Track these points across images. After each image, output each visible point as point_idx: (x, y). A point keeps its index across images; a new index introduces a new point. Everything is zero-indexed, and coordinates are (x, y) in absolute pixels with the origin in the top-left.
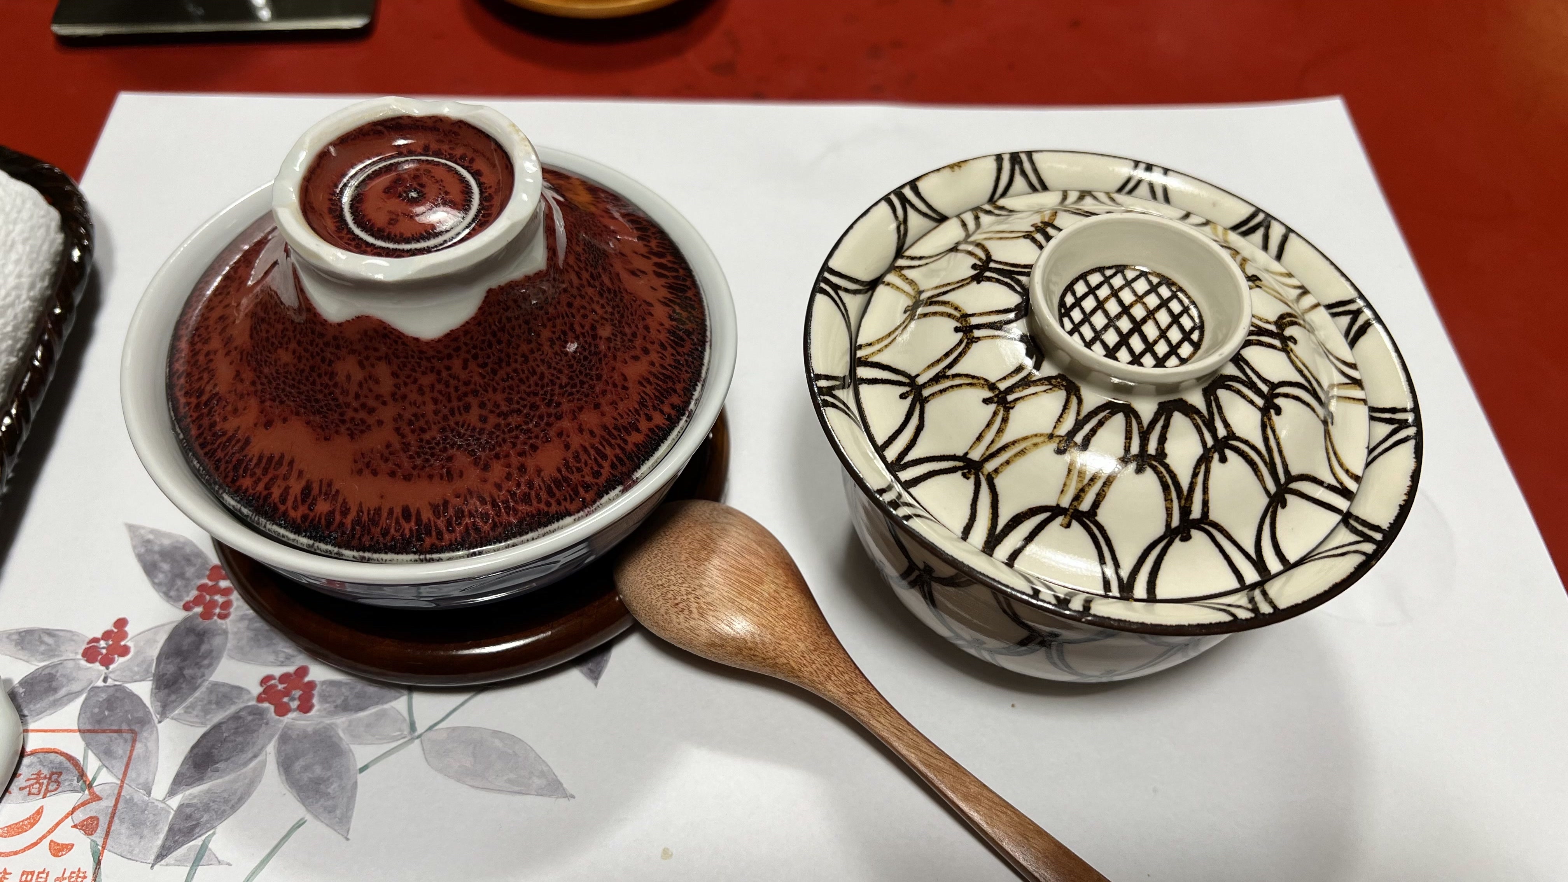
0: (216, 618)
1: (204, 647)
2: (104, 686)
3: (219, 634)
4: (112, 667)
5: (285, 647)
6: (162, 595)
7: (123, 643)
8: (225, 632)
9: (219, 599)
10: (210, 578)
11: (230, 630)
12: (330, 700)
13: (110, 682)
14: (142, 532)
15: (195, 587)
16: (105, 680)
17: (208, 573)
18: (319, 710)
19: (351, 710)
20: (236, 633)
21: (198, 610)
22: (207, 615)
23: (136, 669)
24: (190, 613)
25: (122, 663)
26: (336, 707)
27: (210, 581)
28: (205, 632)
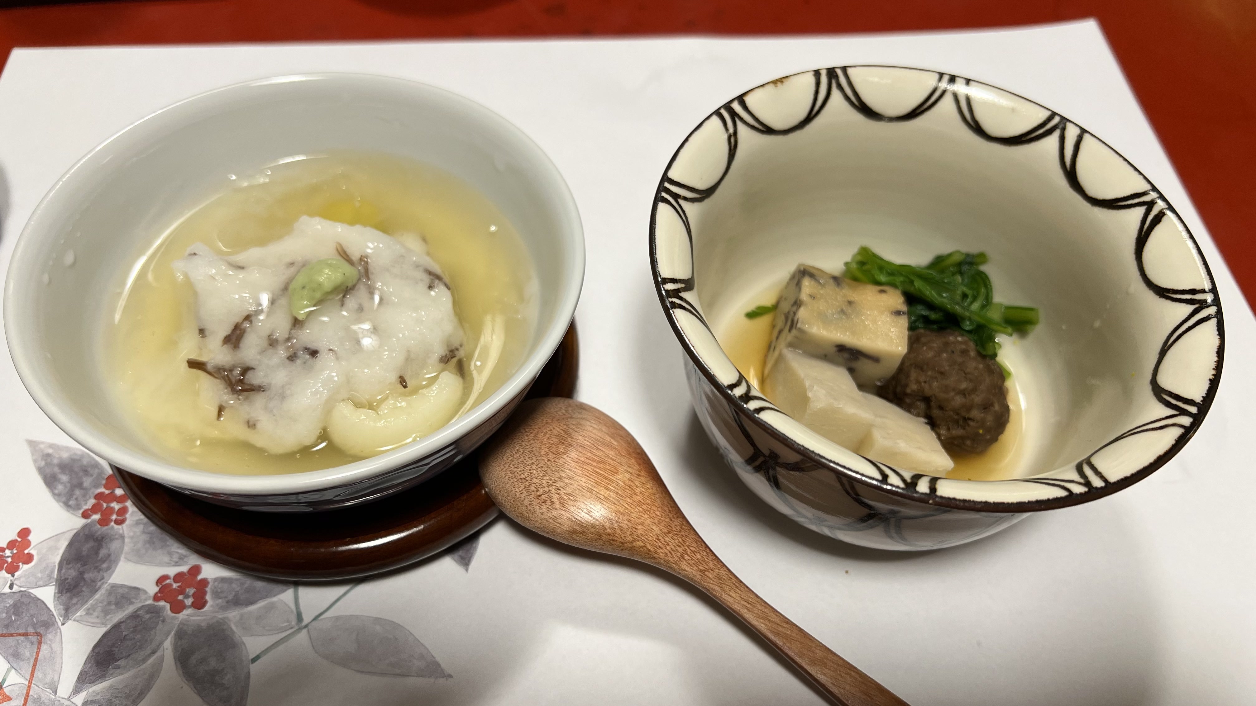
0: (112, 524)
1: (103, 552)
2: (11, 592)
3: (117, 539)
4: (16, 574)
5: (179, 548)
6: (62, 504)
7: (26, 552)
8: (122, 537)
9: (116, 506)
10: (106, 487)
11: (126, 535)
12: (222, 595)
13: (16, 588)
14: (42, 446)
15: (93, 496)
16: (11, 587)
17: (104, 482)
18: (212, 606)
19: (242, 605)
20: (132, 538)
21: (96, 517)
22: (104, 521)
23: (39, 575)
24: (89, 521)
25: (27, 570)
26: (228, 602)
27: (107, 489)
28: (103, 538)
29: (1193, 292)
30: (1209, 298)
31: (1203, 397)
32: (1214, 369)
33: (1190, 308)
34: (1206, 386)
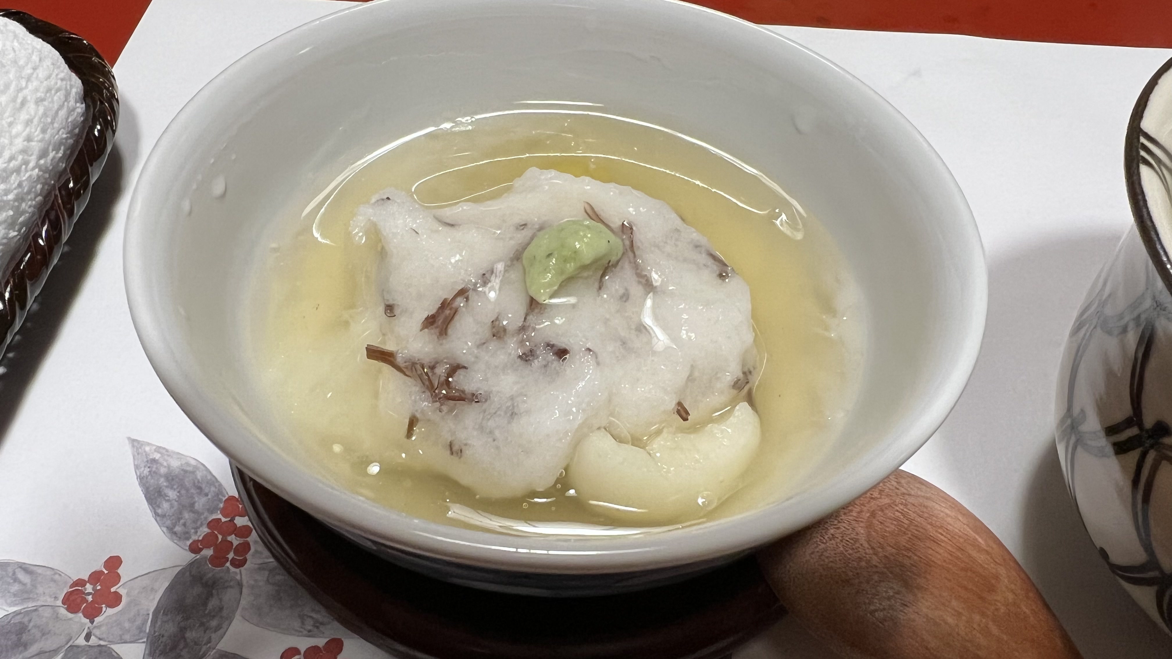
0: (228, 564)
1: (213, 603)
2: (86, 645)
3: (231, 587)
4: (97, 620)
5: (313, 610)
6: (165, 529)
7: (113, 590)
8: (240, 585)
9: (235, 540)
10: (224, 512)
11: (244, 583)
13: (93, 640)
14: (147, 449)
15: (206, 523)
16: (88, 638)
17: (221, 505)
20: (252, 587)
21: (208, 552)
22: (218, 560)
23: (127, 625)
24: (198, 556)
25: (108, 617)
27: (225, 517)
28: (214, 583)
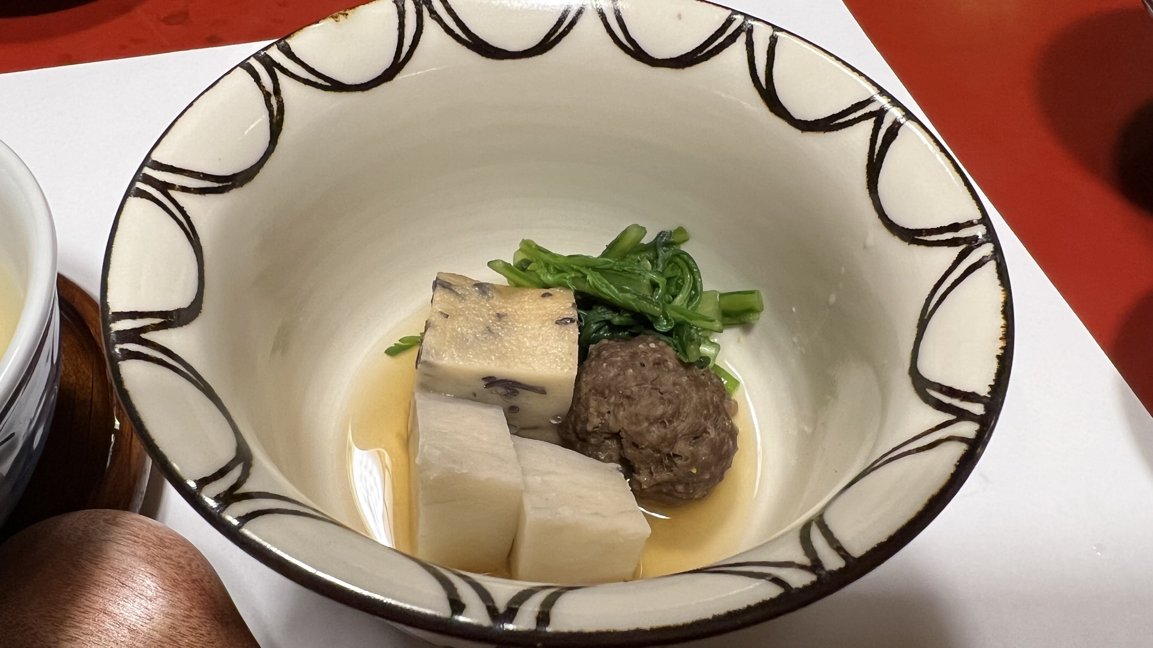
29: (955, 227)
30: (980, 231)
31: (990, 386)
32: (1001, 339)
33: (954, 252)
34: (993, 366)
